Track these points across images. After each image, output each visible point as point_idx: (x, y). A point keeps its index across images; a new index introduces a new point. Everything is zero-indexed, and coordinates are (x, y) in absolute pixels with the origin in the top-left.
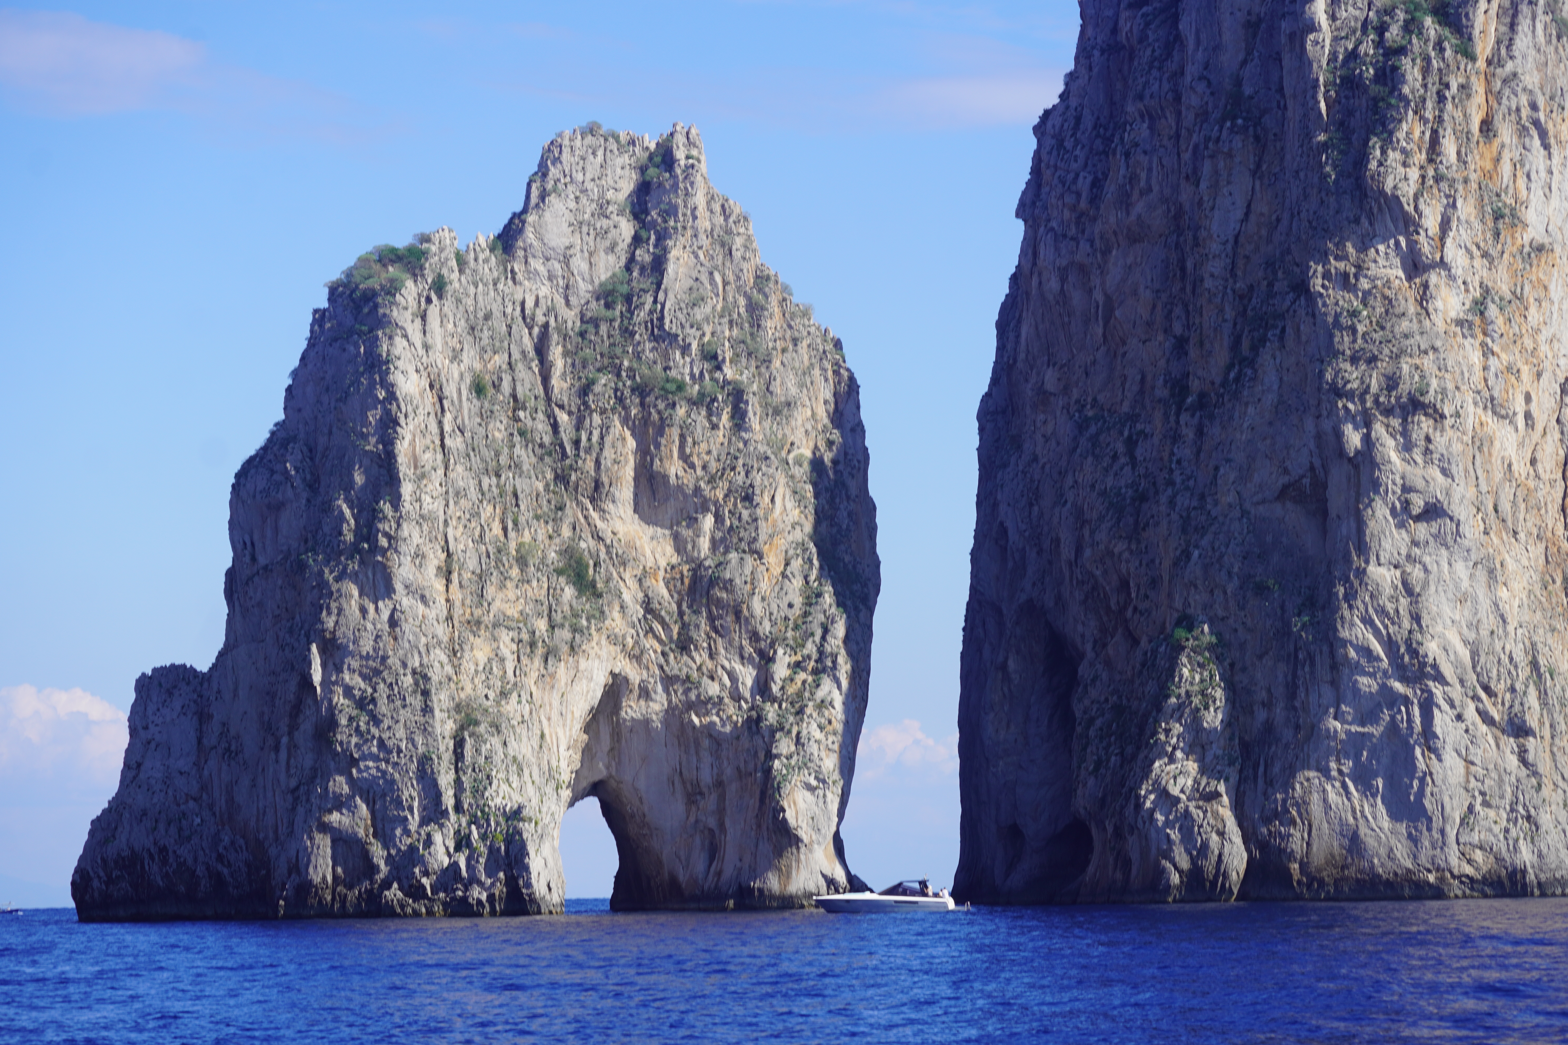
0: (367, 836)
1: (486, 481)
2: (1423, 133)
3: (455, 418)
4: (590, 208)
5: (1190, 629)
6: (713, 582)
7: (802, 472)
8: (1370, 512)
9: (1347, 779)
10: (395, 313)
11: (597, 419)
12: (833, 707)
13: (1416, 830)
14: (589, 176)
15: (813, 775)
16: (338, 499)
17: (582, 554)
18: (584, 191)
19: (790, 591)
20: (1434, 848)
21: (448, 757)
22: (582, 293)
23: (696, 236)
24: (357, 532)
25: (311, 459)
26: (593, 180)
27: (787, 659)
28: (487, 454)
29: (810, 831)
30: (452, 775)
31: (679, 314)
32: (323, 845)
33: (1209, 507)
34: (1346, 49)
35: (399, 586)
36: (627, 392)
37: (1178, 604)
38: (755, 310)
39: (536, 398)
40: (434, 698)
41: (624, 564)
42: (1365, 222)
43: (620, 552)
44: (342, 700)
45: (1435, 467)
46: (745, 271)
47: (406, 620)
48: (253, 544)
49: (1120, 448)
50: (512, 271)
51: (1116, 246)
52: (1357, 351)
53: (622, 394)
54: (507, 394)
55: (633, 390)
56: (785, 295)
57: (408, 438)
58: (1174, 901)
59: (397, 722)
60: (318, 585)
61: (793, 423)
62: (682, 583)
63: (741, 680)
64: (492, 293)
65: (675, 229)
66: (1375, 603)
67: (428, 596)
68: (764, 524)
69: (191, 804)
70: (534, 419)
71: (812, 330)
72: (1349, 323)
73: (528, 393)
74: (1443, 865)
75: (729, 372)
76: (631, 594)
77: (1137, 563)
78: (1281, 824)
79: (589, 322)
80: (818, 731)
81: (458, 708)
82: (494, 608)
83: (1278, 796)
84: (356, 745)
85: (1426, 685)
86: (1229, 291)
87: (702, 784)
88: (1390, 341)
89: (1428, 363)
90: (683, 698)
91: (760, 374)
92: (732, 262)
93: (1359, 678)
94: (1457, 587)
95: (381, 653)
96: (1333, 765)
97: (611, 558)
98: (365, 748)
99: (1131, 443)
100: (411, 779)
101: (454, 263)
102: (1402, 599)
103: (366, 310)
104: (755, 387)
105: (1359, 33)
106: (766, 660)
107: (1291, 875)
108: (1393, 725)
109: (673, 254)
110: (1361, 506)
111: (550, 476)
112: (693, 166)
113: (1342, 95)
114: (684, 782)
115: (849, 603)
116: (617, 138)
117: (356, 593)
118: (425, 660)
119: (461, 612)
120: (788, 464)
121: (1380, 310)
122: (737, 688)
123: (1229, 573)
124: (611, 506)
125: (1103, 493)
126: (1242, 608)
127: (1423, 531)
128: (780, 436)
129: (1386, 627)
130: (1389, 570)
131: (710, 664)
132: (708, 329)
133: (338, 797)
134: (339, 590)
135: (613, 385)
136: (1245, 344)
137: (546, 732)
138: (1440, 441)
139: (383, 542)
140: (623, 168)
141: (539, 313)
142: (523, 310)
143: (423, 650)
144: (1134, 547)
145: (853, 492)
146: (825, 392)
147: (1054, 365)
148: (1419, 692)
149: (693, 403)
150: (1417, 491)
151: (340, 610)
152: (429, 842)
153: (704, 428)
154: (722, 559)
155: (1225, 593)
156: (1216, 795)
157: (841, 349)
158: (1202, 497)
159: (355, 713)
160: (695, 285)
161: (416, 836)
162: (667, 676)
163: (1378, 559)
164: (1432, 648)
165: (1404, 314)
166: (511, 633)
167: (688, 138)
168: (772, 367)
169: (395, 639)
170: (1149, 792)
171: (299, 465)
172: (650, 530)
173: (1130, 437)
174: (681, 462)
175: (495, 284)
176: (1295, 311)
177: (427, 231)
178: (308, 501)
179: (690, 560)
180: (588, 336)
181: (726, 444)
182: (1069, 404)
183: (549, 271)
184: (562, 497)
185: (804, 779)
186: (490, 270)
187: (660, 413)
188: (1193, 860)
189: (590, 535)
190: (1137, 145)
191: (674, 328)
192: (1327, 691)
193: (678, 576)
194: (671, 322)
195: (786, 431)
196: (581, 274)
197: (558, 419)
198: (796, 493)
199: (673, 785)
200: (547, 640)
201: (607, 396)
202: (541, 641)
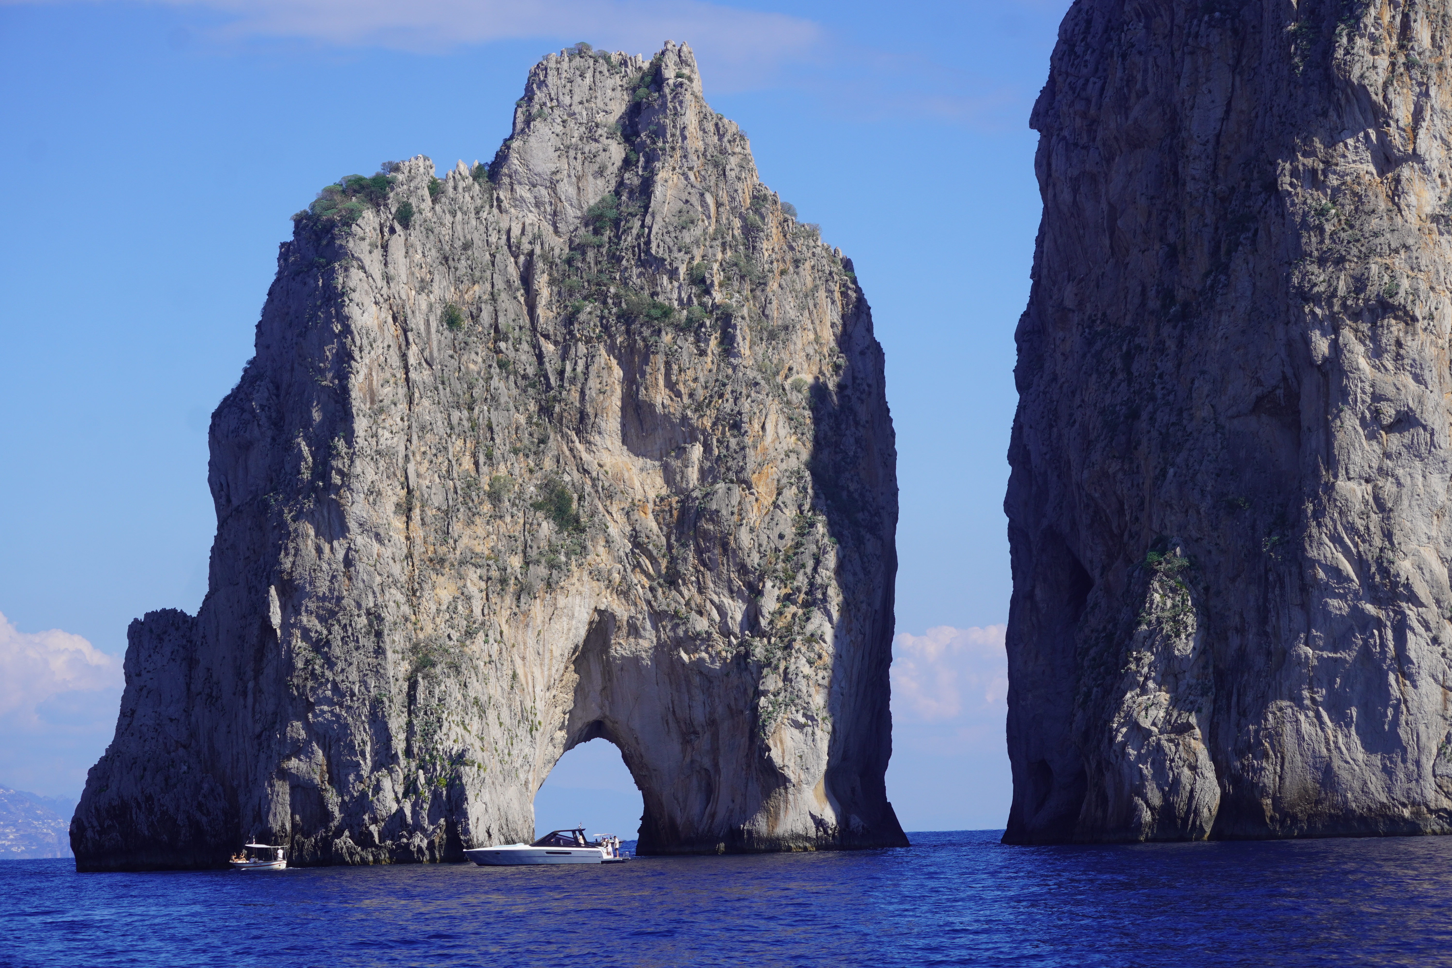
0: (322, 782)
1: (456, 415)
2: (1394, 17)
3: (422, 351)
4: (577, 132)
5: (1162, 554)
6: (700, 513)
7: (800, 398)
8: (1339, 423)
9: (1320, 709)
10: (351, 244)
11: (582, 348)
12: (825, 642)
13: (1391, 762)
14: (577, 98)
15: (801, 711)
16: (298, 437)
17: (564, 488)
18: (572, 115)
19: (782, 522)
20: (1410, 781)
21: (400, 699)
22: (571, 220)
23: (685, 156)
24: (314, 470)
25: (278, 396)
26: (581, 103)
27: (776, 592)
28: (459, 386)
29: (798, 771)
30: (404, 719)
31: (667, 238)
32: (282, 791)
33: (1185, 422)
35: (353, 525)
36: (612, 320)
37: (1156, 526)
38: (751, 232)
39: (521, 328)
40: (387, 639)
41: (610, 497)
42: (1333, 114)
43: (607, 484)
44: (299, 644)
45: (1407, 373)
46: (740, 191)
47: (360, 559)
48: (228, 485)
49: (1119, 364)
50: (498, 198)
51: (1119, 153)
52: (1325, 252)
53: (608, 321)
54: (487, 325)
55: (619, 318)
56: (786, 216)
57: (363, 372)
58: (1147, 840)
59: (351, 664)
60: (278, 525)
61: (792, 347)
62: (671, 516)
63: (730, 615)
64: (474, 222)
65: (663, 149)
66: (1344, 520)
67: (382, 535)
68: (752, 453)
69: (181, 751)
70: (517, 350)
71: (818, 250)
72: (1317, 222)
73: (512, 323)
74: (1418, 798)
75: (718, 296)
76: (618, 528)
77: (1129, 485)
78: (1255, 757)
79: (578, 248)
80: (808, 666)
81: (415, 649)
82: (461, 545)
83: (1251, 727)
84: (312, 687)
85: (1400, 607)
86: (1209, 194)
87: (695, 723)
88: (1358, 241)
89: (1399, 262)
90: (671, 634)
91: (754, 297)
92: (727, 182)
93: (1328, 600)
94: (1433, 501)
95: (336, 593)
96: (1306, 693)
97: (597, 491)
98: (320, 691)
99: (1128, 358)
100: (363, 722)
101: (426, 193)
102: (1373, 516)
103: (324, 242)
104: (745, 311)
106: (755, 592)
107: (1263, 812)
108: (1366, 650)
109: (661, 175)
110: (1329, 417)
111: (533, 407)
112: (681, 85)
114: (678, 722)
115: (848, 533)
116: (607, 59)
117: (312, 532)
118: (380, 600)
119: (423, 549)
120: (784, 389)
121: (1349, 208)
122: (726, 623)
123: (1202, 492)
124: (597, 437)
125: (1103, 412)
126: (1215, 529)
127: (1396, 442)
128: (775, 361)
129: (1356, 545)
130: (1361, 484)
131: (698, 599)
132: (698, 253)
133: (295, 742)
134: (296, 530)
135: (599, 313)
136: (1223, 248)
137: (520, 672)
138: (1411, 346)
139: (337, 480)
140: (613, 90)
141: (525, 240)
142: (509, 239)
143: (377, 590)
144: (1126, 467)
146: (832, 314)
147: (1073, 280)
148: (1391, 614)
149: (681, 329)
150: (1388, 400)
151: (297, 550)
152: (378, 788)
153: (691, 355)
154: (709, 490)
155: (1198, 513)
156: (1188, 727)
157: (852, 270)
158: (1181, 411)
159: (310, 656)
160: (685, 207)
161: (368, 780)
162: (655, 611)
163: (1347, 473)
164: (1405, 567)
165: (1373, 211)
166: (479, 571)
167: (680, 56)
168: (768, 289)
169: (350, 579)
170: (1122, 725)
171: (265, 403)
172: (640, 462)
173: (1128, 352)
174: (667, 391)
175: (477, 213)
176: (1266, 212)
177: (396, 160)
178: (273, 439)
179: (679, 492)
180: (575, 263)
181: (715, 371)
182: (1083, 320)
183: (535, 197)
184: (545, 429)
185: (790, 716)
186: (472, 198)
187: (644, 340)
188: (1165, 796)
189: (575, 468)
190: (1133, 46)
191: (661, 252)
192: (1297, 615)
193: (667, 509)
194: (658, 246)
195: (782, 355)
196: (569, 200)
197: (543, 349)
198: (792, 419)
199: (667, 724)
200: (519, 576)
201: (592, 324)
202: (513, 578)
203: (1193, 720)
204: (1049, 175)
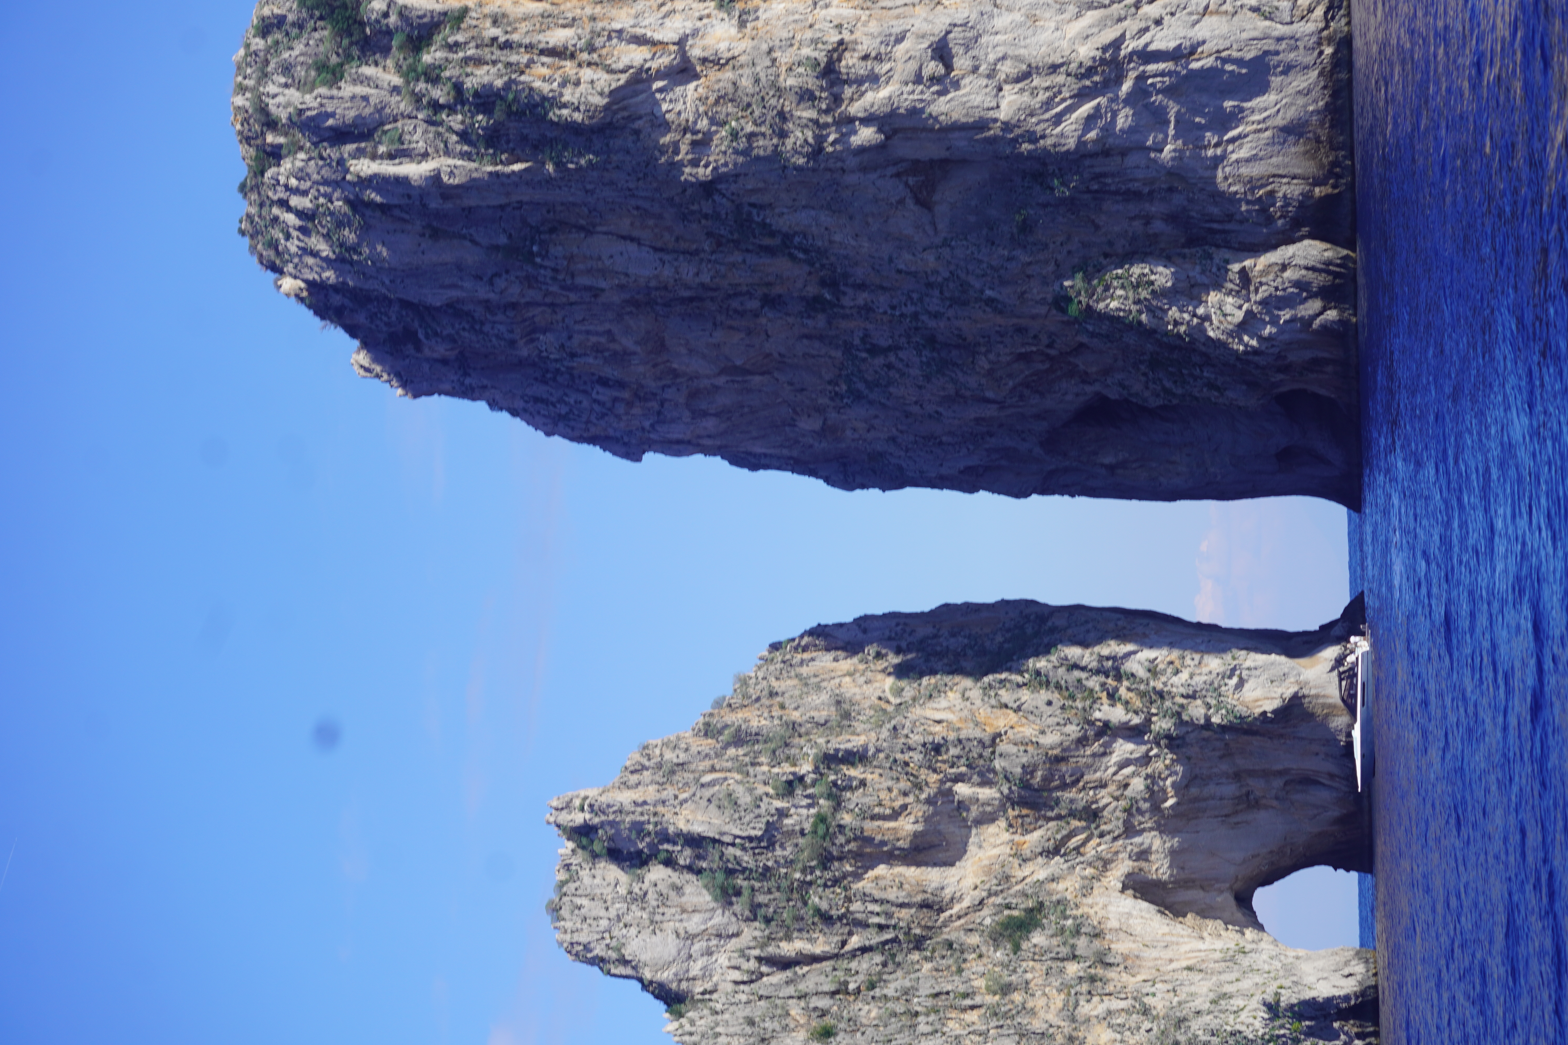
1: (923, 1029)
2: (543, 64)
4: (636, 913)
5: (1069, 300)
6: (1025, 785)
7: (909, 689)
8: (943, 117)
9: (1225, 138)
11: (856, 906)
12: (1156, 659)
13: (1278, 66)
14: (602, 913)
15: (1226, 681)
17: (997, 923)
18: (619, 918)
19: (1034, 703)
20: (1297, 47)
22: (725, 920)
23: (664, 802)
26: (607, 909)
27: (1106, 707)
28: (894, 1026)
29: (1286, 684)
31: (746, 820)
33: (940, 279)
34: (457, 142)
36: (828, 875)
37: (1043, 310)
38: (740, 738)
39: (835, 969)
41: (1007, 878)
42: (638, 124)
43: (995, 881)
45: (895, 49)
46: (700, 749)
49: (879, 361)
50: (703, 993)
51: (668, 364)
52: (774, 131)
53: (829, 880)
54: (831, 1002)
55: (825, 868)
56: (725, 704)
58: (1355, 315)
61: (858, 697)
62: (1027, 816)
63: (1128, 756)
64: (726, 1016)
65: (656, 824)
66: (1038, 112)
68: (964, 732)
70: (857, 972)
71: (760, 675)
72: (744, 139)
73: (830, 978)
74: (1314, 39)
75: (805, 768)
76: (1039, 871)
77: (1000, 346)
78: (1274, 205)
79: (755, 912)
80: (1180, 675)
82: (1056, 1021)
83: (1243, 209)
85: (1125, 57)
86: (713, 258)
87: (1237, 794)
88: (763, 99)
89: (785, 58)
90: (1147, 815)
91: (807, 734)
92: (690, 762)
93: (1118, 128)
94: (1020, 25)
96: (1210, 153)
97: (1002, 891)
99: (874, 350)
102: (1035, 83)
104: (821, 741)
105: (440, 129)
106: (1106, 730)
107: (1327, 196)
108: (1167, 91)
109: (683, 826)
110: (937, 127)
111: (915, 956)
112: (591, 806)
113: (505, 146)
114: (1236, 813)
115: (1046, 640)
116: (563, 883)
120: (901, 704)
121: (730, 108)
122: (1137, 760)
123: (1010, 259)
124: (946, 891)
125: (928, 378)
126: (1046, 246)
127: (962, 61)
128: (872, 713)
129: (1064, 100)
130: (1003, 96)
131: (1112, 788)
132: (761, 789)
135: (820, 890)
136: (767, 241)
137: (1185, 964)
138: (867, 45)
140: (594, 877)
141: (745, 966)
142: (744, 983)
145: (929, 630)
146: (825, 661)
147: (794, 420)
148: (1132, 65)
149: (838, 805)
150: (920, 68)
153: (864, 795)
154: (1002, 776)
155: (1030, 263)
156: (1243, 272)
157: (780, 643)
158: (929, 285)
160: (715, 802)
162: (1124, 832)
163: (992, 109)
164: (1086, 52)
165: (734, 84)
166: (1082, 1003)
167: (562, 809)
168: (799, 720)
170: (1241, 341)
172: (972, 848)
173: (868, 351)
174: (901, 818)
175: (717, 1013)
176: (733, 194)
179: (1003, 808)
180: (770, 915)
181: (881, 771)
182: (834, 408)
183: (702, 955)
184: (938, 943)
185: (1231, 691)
186: (701, 1018)
187: (848, 842)
188: (1312, 296)
189: (978, 914)
190: (562, 346)
191: (760, 825)
192: (1132, 160)
193: (1020, 821)
194: (754, 828)
195: (866, 706)
196: (705, 922)
197: (856, 946)
198: (931, 696)
199: (1238, 823)
200: (1087, 964)
201: (831, 896)
202: (1089, 970)
203: (1236, 267)
204: (689, 442)
